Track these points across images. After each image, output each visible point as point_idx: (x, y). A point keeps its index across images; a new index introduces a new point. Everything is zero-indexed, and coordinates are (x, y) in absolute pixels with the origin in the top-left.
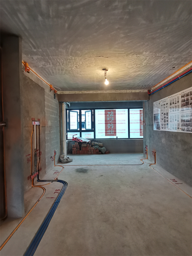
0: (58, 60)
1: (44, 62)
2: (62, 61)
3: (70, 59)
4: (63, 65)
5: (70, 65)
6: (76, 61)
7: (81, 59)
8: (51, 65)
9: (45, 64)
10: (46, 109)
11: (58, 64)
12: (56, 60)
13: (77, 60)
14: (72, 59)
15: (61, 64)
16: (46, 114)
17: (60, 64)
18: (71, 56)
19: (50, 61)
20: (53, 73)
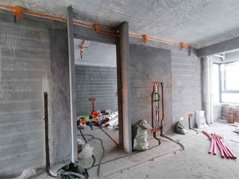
0: (164, 19)
1: (156, 28)
2: (168, 17)
3: (174, 12)
4: (174, 21)
5: (181, 16)
6: (183, 10)
7: (185, 4)
8: (164, 27)
9: (158, 29)
10: (172, 69)
11: (168, 22)
12: (162, 20)
13: (183, 8)
14: (176, 10)
15: (171, 21)
16: (173, 75)
17: (169, 21)
18: (172, 9)
19: (159, 24)
20: (172, 32)
